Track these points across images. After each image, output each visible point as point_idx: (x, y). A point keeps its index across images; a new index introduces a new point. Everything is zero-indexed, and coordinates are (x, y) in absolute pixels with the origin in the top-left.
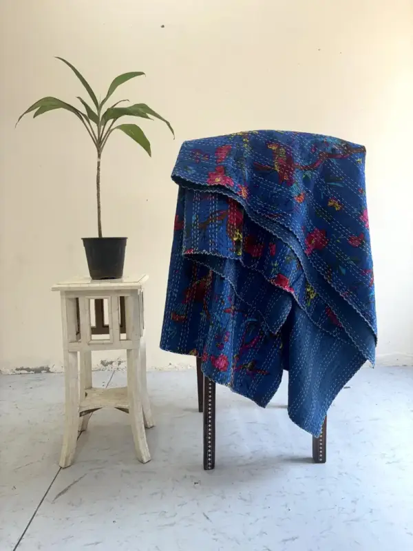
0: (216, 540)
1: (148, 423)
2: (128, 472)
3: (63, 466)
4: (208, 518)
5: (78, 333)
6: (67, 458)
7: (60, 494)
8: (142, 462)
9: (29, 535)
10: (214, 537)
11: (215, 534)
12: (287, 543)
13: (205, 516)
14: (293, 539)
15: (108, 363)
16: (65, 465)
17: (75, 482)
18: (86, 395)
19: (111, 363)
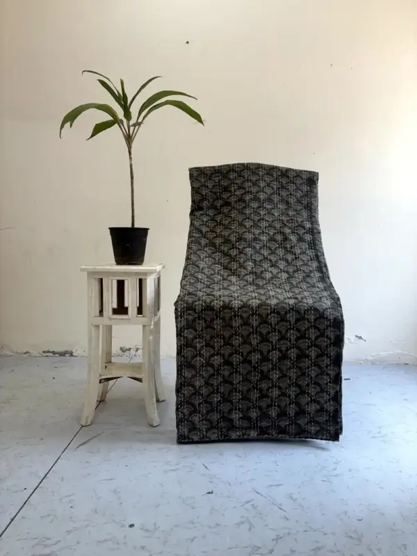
0: (212, 482)
1: (160, 397)
2: (140, 433)
3: (84, 424)
4: (206, 467)
5: (101, 311)
6: (87, 418)
7: (82, 445)
8: (152, 426)
9: (53, 472)
10: (211, 480)
11: (211, 478)
12: (272, 487)
13: (204, 465)
14: (278, 485)
15: (127, 350)
16: (86, 423)
17: (94, 437)
18: (106, 367)
19: (130, 349)
